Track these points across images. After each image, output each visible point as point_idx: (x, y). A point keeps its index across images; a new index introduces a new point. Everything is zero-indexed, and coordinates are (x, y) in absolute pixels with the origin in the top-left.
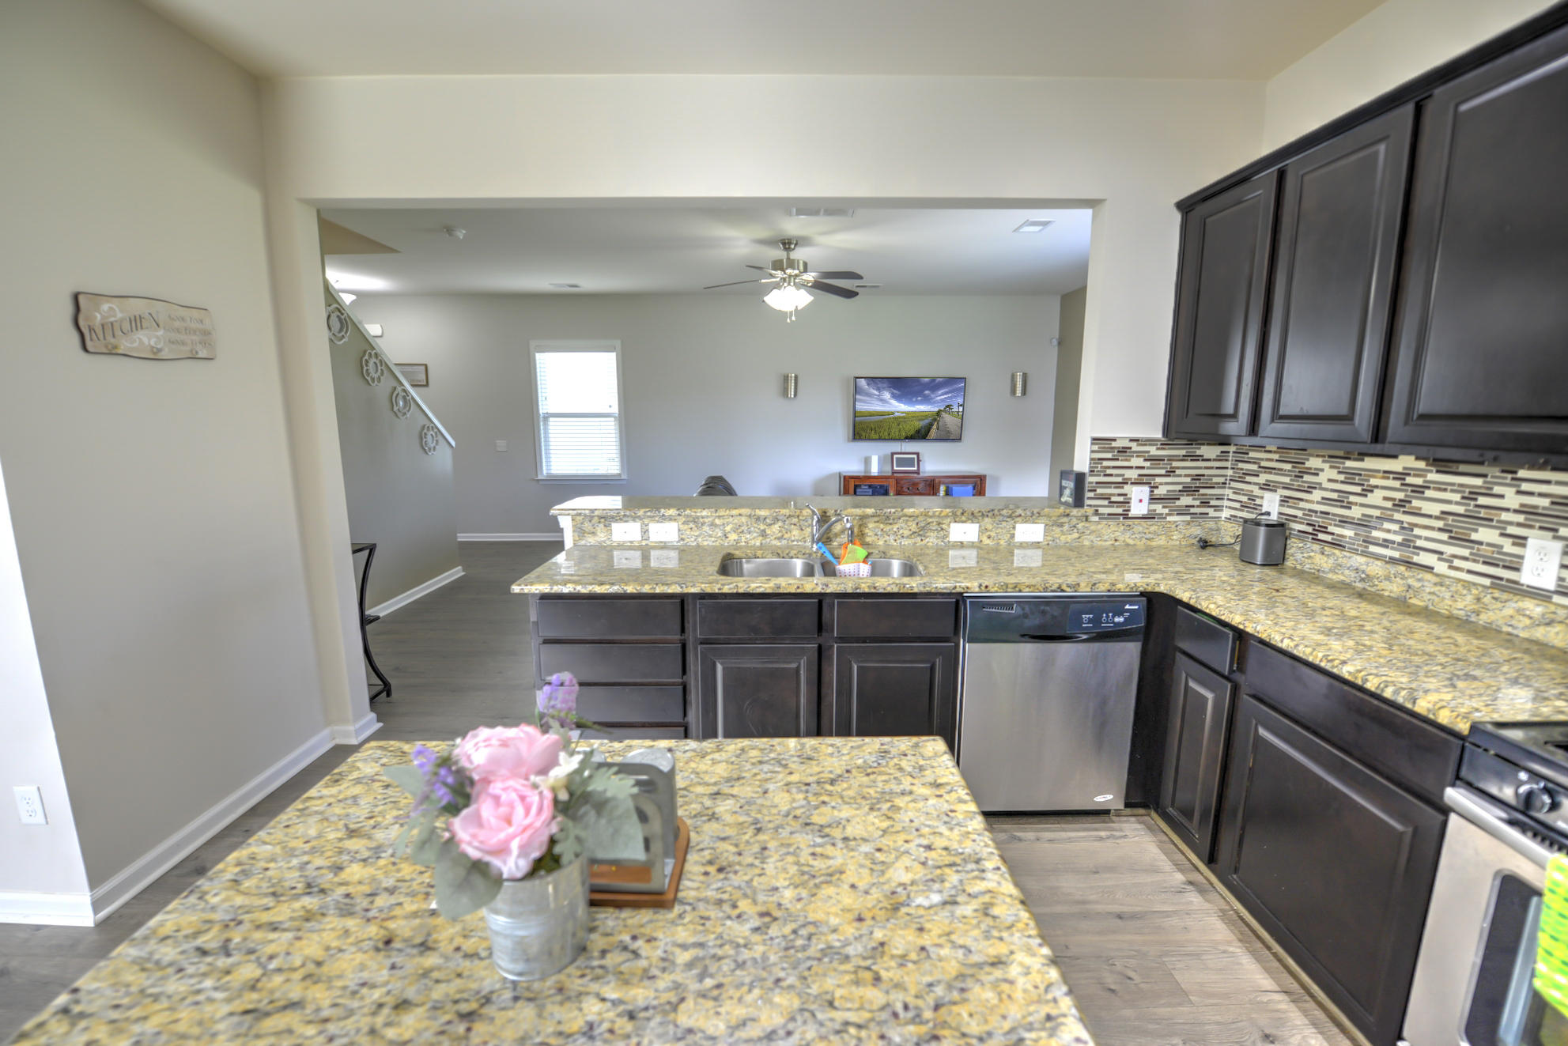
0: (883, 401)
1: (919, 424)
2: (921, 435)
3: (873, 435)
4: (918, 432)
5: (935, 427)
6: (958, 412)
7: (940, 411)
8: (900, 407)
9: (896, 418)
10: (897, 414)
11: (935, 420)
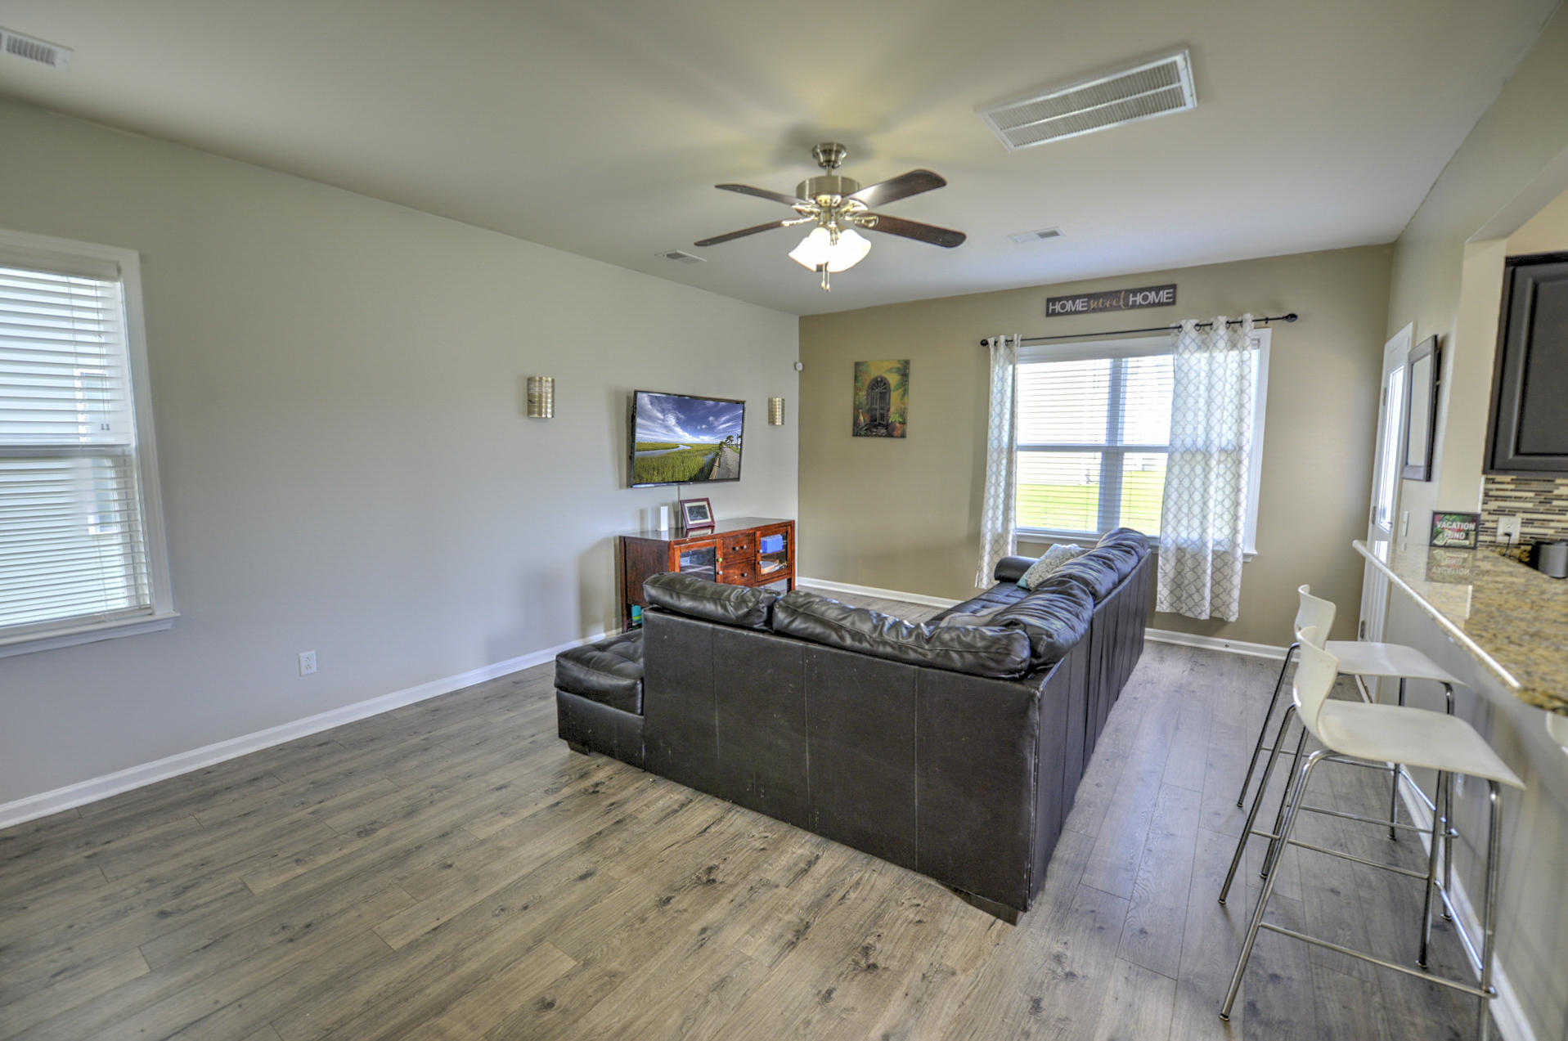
0: (667, 427)
1: (703, 460)
2: (703, 476)
3: (656, 478)
4: (702, 470)
5: (717, 464)
6: (737, 445)
7: (722, 443)
8: (685, 438)
9: (681, 452)
10: (681, 447)
11: (717, 454)
